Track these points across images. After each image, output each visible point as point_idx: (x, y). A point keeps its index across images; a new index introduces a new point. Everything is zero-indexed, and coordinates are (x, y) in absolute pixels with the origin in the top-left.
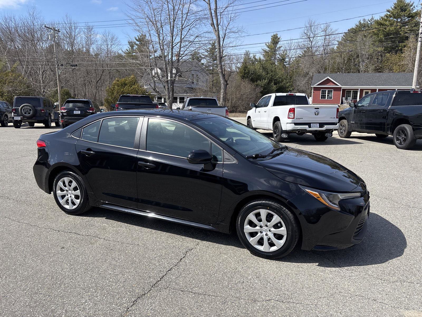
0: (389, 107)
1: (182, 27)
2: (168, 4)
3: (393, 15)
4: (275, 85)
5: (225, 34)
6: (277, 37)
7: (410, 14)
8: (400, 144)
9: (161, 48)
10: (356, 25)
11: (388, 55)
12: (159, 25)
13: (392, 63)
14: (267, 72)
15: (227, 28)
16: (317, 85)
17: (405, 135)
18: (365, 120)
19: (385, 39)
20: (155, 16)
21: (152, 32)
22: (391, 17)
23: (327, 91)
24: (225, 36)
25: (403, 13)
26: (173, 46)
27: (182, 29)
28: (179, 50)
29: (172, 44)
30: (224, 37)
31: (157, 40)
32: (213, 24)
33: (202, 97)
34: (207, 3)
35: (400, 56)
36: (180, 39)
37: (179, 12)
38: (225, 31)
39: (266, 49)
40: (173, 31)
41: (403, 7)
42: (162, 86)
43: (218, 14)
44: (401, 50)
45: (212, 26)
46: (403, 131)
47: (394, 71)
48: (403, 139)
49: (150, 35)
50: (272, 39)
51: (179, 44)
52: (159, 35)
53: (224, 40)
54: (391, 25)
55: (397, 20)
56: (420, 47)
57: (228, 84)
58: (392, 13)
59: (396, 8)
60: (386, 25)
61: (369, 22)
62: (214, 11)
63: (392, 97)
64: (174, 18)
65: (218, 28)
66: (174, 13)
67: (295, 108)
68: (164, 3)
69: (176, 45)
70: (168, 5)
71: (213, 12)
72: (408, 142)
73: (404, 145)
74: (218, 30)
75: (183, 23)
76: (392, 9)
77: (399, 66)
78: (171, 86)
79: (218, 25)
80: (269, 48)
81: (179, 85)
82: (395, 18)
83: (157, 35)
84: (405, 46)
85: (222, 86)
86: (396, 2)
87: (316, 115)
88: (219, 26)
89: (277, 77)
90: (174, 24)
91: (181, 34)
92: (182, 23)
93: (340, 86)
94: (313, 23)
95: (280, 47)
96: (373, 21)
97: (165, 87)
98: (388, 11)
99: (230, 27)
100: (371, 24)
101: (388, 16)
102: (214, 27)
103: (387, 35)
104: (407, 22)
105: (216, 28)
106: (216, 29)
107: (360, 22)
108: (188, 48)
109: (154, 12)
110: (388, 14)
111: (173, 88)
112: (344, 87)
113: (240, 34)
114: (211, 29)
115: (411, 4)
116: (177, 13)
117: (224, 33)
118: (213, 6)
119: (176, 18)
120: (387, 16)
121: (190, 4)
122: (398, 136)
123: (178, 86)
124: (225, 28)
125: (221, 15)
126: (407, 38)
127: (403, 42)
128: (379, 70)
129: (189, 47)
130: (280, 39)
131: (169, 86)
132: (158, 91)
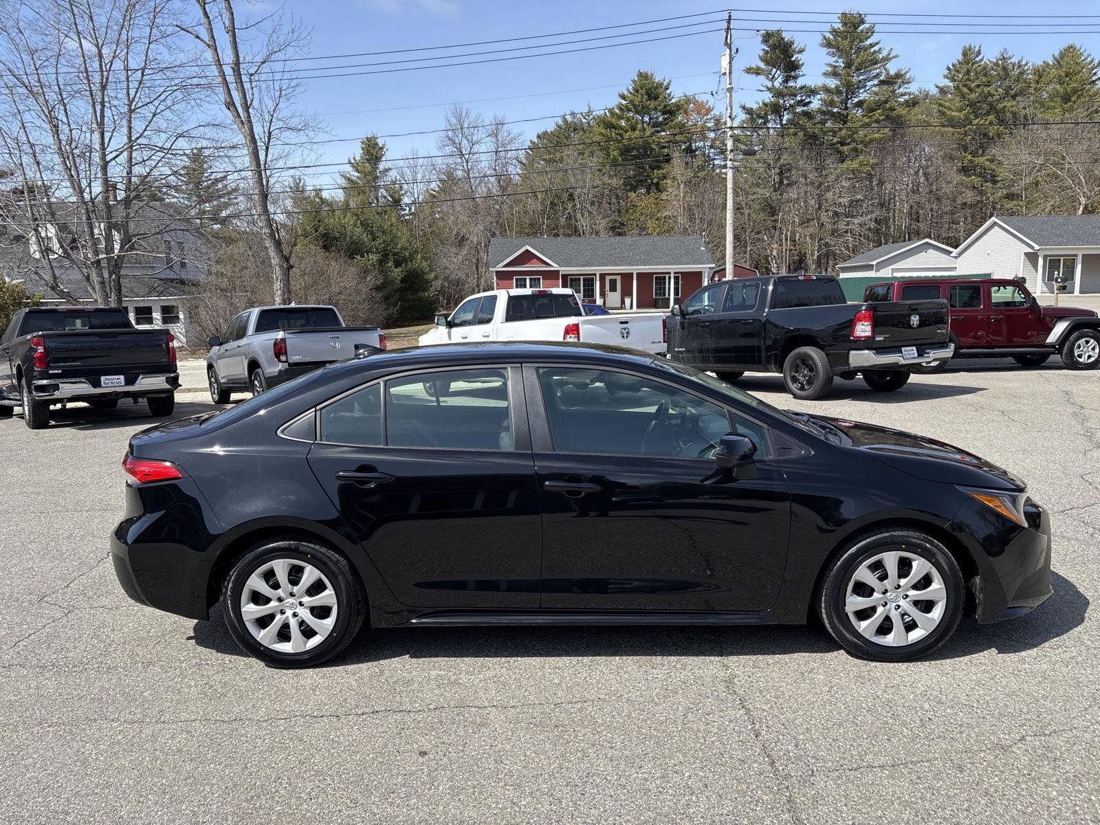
0: (764, 312)
1: (130, 105)
2: (80, 39)
3: (634, 106)
4: (396, 267)
5: (270, 133)
6: (376, 144)
7: (665, 106)
8: (802, 388)
9: (66, 165)
10: (557, 126)
11: (632, 195)
12: (52, 97)
13: (642, 214)
14: (372, 233)
15: (272, 116)
16: (504, 266)
17: (811, 370)
18: (711, 343)
19: (623, 160)
20: (37, 69)
21: (27, 117)
22: (629, 110)
23: (528, 281)
24: (269, 139)
25: (652, 104)
26: (108, 158)
27: (131, 111)
28: (128, 173)
29: (104, 156)
30: (267, 140)
31: (49, 139)
32: (230, 105)
33: (293, 305)
34: (208, 45)
35: (656, 199)
36: (125, 140)
37: (118, 65)
38: (268, 124)
39: (352, 173)
40: (102, 116)
41: (650, 89)
42: (79, 276)
43: (245, 78)
44: (657, 185)
45: (229, 109)
46: (805, 361)
47: (649, 231)
48: (805, 378)
49: (23, 125)
50: (363, 149)
51: (125, 154)
52: (56, 126)
53: (267, 148)
54: (634, 129)
55: (643, 118)
56: (731, 180)
57: (292, 267)
58: (631, 101)
59: (637, 91)
60: (622, 128)
61: (584, 121)
62: (233, 69)
63: (767, 290)
64: (102, 80)
65: (249, 117)
66: (101, 65)
67: (580, 325)
68: (66, 36)
69: (117, 156)
70: (81, 42)
71: (228, 71)
72: (819, 383)
73: (810, 391)
74: (250, 122)
75: (131, 97)
76: (631, 93)
77: (657, 219)
78: (110, 276)
79: (247, 107)
80: (357, 171)
81: (139, 274)
82: (637, 112)
83: (47, 126)
84: (665, 177)
85: (277, 273)
86: (636, 79)
87: (623, 337)
88: (251, 110)
89: (399, 247)
90: (103, 96)
91: (130, 128)
92: (128, 94)
93: (555, 267)
94: (464, 114)
95: (387, 170)
96: (591, 117)
97: (88, 278)
98: (623, 97)
99: (280, 114)
100: (589, 123)
101: (623, 108)
102: (235, 113)
103: (625, 151)
104: (661, 123)
105: (241, 115)
106: (243, 119)
107: (565, 119)
108: (155, 167)
109: (33, 59)
110: (622, 104)
111: (119, 282)
112: (564, 270)
113: (311, 134)
114: (227, 116)
115: (665, 84)
116: (111, 66)
117: (266, 131)
118: (227, 57)
119: (107, 79)
120: (621, 109)
121: (150, 43)
122: (793, 374)
123: (136, 275)
124: (267, 118)
125: (251, 82)
126: (668, 159)
127: (659, 168)
128: (617, 229)
129: (160, 164)
130: (385, 150)
131: (106, 275)
132: (65, 290)
